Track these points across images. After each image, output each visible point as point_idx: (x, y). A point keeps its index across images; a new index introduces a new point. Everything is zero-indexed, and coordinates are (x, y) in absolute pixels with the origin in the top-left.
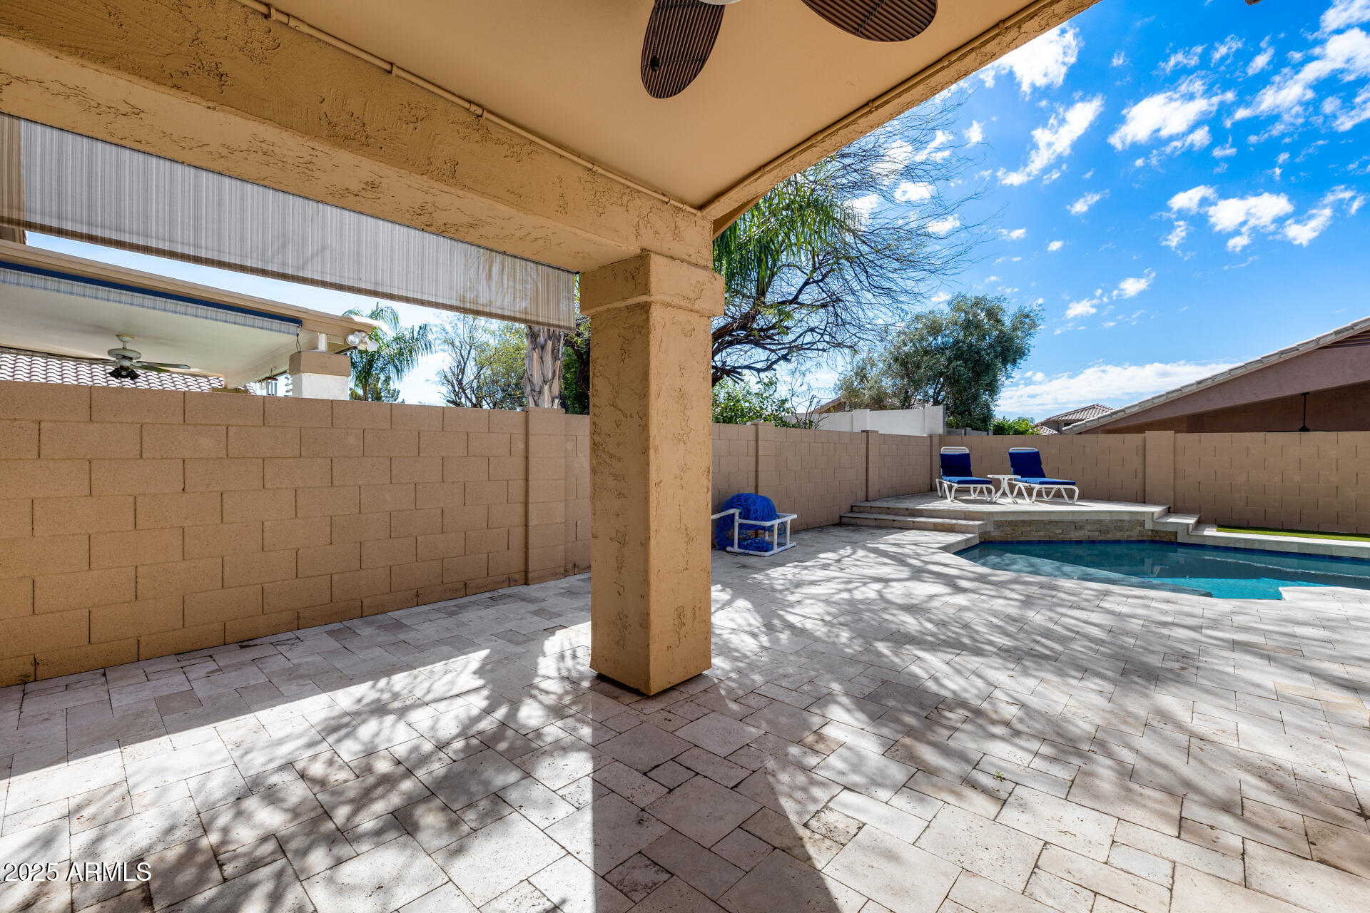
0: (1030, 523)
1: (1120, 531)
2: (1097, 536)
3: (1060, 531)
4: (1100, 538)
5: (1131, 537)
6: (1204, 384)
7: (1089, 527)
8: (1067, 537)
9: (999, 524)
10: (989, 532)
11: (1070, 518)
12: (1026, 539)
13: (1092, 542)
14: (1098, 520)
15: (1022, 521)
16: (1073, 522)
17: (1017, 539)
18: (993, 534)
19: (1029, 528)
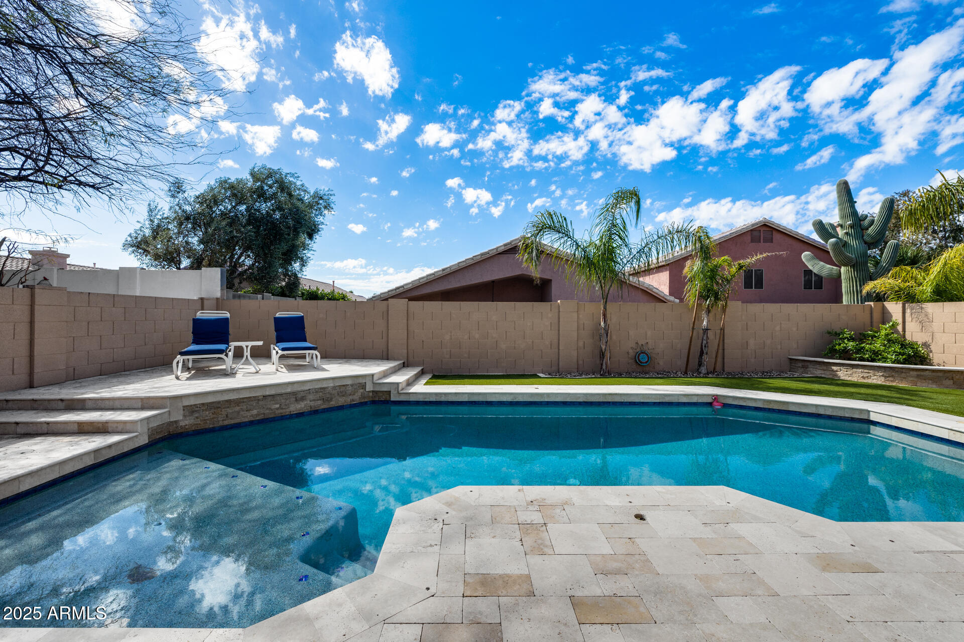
0: (238, 402)
1: (343, 396)
2: (320, 405)
3: (278, 406)
4: (323, 407)
5: (353, 400)
6: (446, 271)
7: (311, 397)
8: (286, 411)
9: (191, 410)
10: (176, 422)
11: (289, 390)
12: (233, 422)
13: (315, 412)
14: (321, 388)
15: (227, 401)
16: (294, 394)
17: (221, 423)
18: (182, 424)
19: (237, 409)
